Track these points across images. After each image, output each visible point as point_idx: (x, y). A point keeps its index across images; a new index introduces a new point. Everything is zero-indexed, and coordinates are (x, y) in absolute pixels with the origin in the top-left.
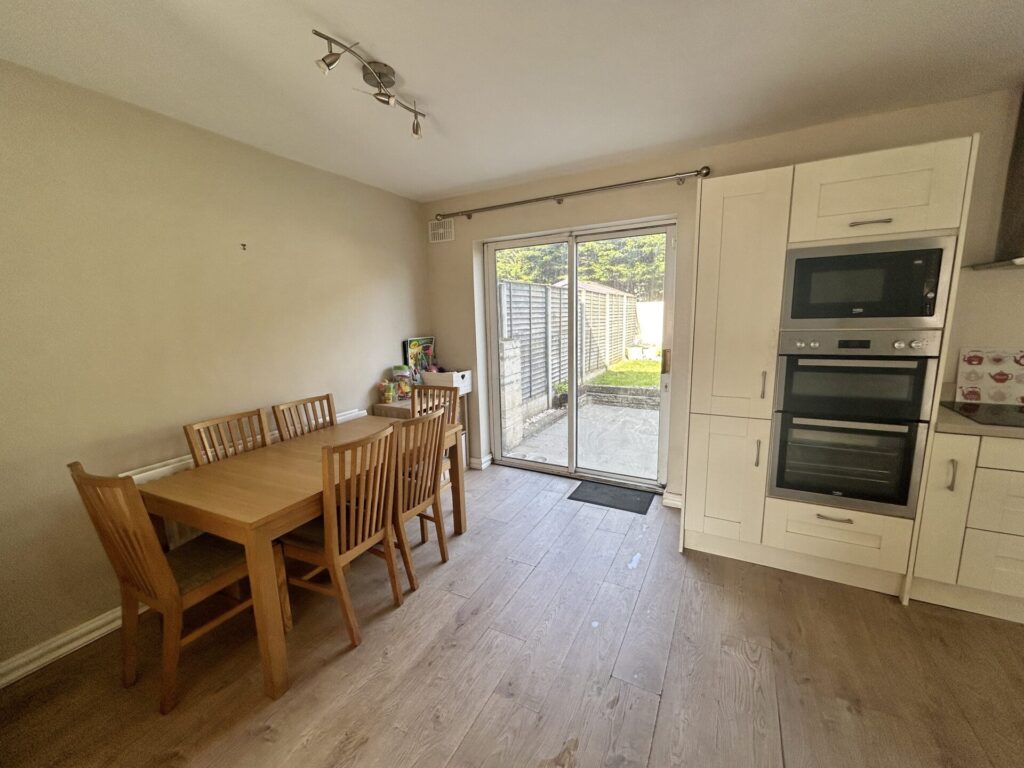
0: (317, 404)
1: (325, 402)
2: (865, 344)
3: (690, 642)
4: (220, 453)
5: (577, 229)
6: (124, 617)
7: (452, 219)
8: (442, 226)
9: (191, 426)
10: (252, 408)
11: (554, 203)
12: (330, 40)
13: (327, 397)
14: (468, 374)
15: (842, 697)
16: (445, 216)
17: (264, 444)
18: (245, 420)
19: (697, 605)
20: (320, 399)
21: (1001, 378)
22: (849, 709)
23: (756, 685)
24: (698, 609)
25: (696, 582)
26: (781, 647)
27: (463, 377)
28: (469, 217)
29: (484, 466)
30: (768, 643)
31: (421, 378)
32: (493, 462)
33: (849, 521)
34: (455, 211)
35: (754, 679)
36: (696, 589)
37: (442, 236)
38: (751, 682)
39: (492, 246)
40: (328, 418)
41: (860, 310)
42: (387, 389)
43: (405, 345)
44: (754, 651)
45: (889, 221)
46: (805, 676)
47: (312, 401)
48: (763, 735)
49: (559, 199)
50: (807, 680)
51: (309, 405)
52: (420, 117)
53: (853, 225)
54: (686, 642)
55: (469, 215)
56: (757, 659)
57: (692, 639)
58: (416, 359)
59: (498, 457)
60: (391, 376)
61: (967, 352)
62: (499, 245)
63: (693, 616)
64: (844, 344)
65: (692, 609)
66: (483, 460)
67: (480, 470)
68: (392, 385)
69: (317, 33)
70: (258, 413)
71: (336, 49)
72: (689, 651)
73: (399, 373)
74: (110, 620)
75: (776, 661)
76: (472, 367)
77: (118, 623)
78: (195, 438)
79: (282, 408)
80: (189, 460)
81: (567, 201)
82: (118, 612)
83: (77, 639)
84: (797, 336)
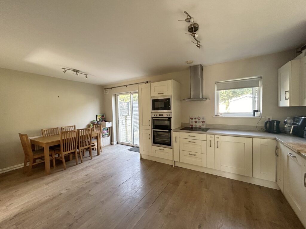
0: (72, 127)
1: (74, 127)
2: (162, 115)
4: (49, 135)
5: (132, 92)
6: (24, 165)
7: (108, 89)
8: (105, 91)
9: (43, 130)
10: (57, 127)
11: (125, 87)
12: (65, 69)
13: (74, 126)
14: (111, 122)
16: (106, 89)
17: (58, 134)
18: (55, 129)
20: (73, 126)
21: (196, 122)
27: (109, 123)
28: (111, 89)
29: (114, 144)
31: (100, 123)
32: (117, 143)
33: (164, 150)
34: (108, 88)
37: (106, 93)
39: (117, 95)
40: (74, 129)
42: (91, 125)
43: (97, 116)
45: (163, 93)
47: (71, 126)
49: (126, 86)
51: (70, 127)
52: (87, 75)
53: (158, 94)
55: (111, 88)
58: (99, 119)
59: (118, 142)
60: (92, 122)
61: (191, 117)
62: (118, 95)
64: (160, 115)
66: (114, 143)
67: (113, 145)
68: (92, 124)
69: (62, 68)
70: (58, 128)
71: (66, 70)
73: (94, 122)
74: (21, 165)
76: (112, 121)
77: (23, 166)
78: (43, 132)
79: (63, 127)
80: (42, 136)
81: (128, 86)
82: (23, 164)
83: (17, 167)
84: (154, 114)
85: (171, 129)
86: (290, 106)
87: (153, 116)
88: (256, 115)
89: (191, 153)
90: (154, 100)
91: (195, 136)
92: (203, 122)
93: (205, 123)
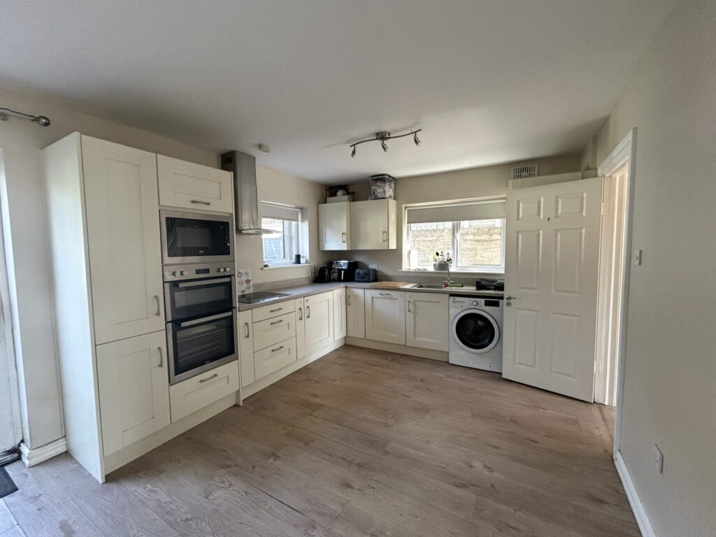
2: (206, 271)
3: (190, 519)
15: (269, 458)
19: (164, 498)
22: (275, 460)
23: (243, 494)
24: (168, 499)
25: (144, 488)
26: (229, 466)
30: (223, 471)
33: (215, 375)
35: (239, 492)
36: (152, 491)
38: (240, 495)
41: (202, 252)
44: (224, 482)
45: (208, 204)
46: (251, 466)
48: (270, 508)
50: (254, 466)
53: (193, 202)
54: (188, 523)
56: (229, 483)
57: (189, 516)
63: (171, 506)
64: (198, 272)
65: (165, 503)
72: (196, 524)
75: (235, 475)
84: (173, 269)
85: (234, 306)
86: (349, 249)
87: (169, 278)
88: (301, 262)
89: (274, 348)
90: (175, 219)
91: (280, 309)
92: (248, 281)
93: (251, 283)
